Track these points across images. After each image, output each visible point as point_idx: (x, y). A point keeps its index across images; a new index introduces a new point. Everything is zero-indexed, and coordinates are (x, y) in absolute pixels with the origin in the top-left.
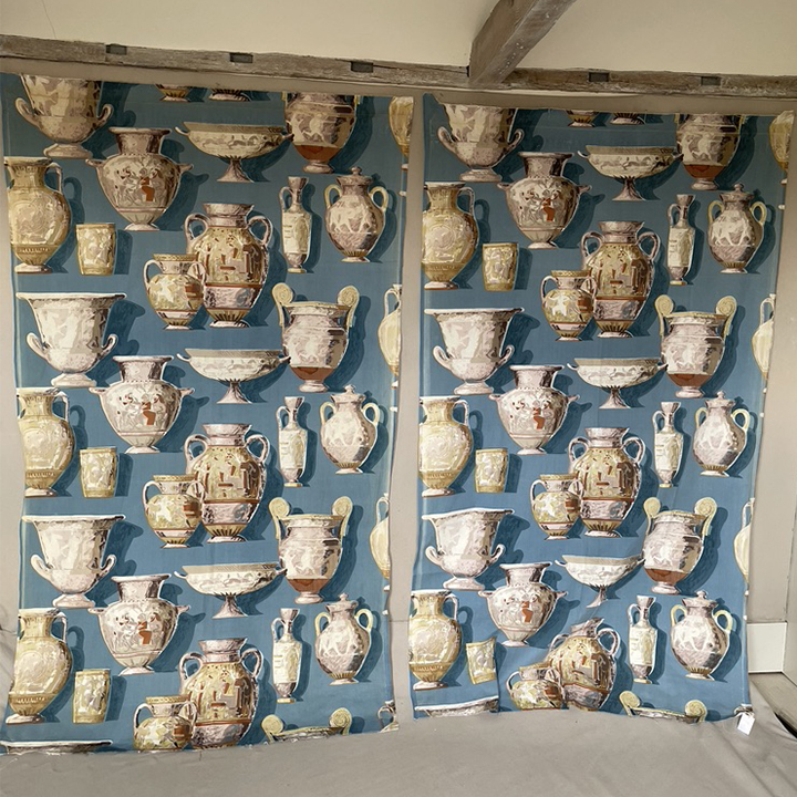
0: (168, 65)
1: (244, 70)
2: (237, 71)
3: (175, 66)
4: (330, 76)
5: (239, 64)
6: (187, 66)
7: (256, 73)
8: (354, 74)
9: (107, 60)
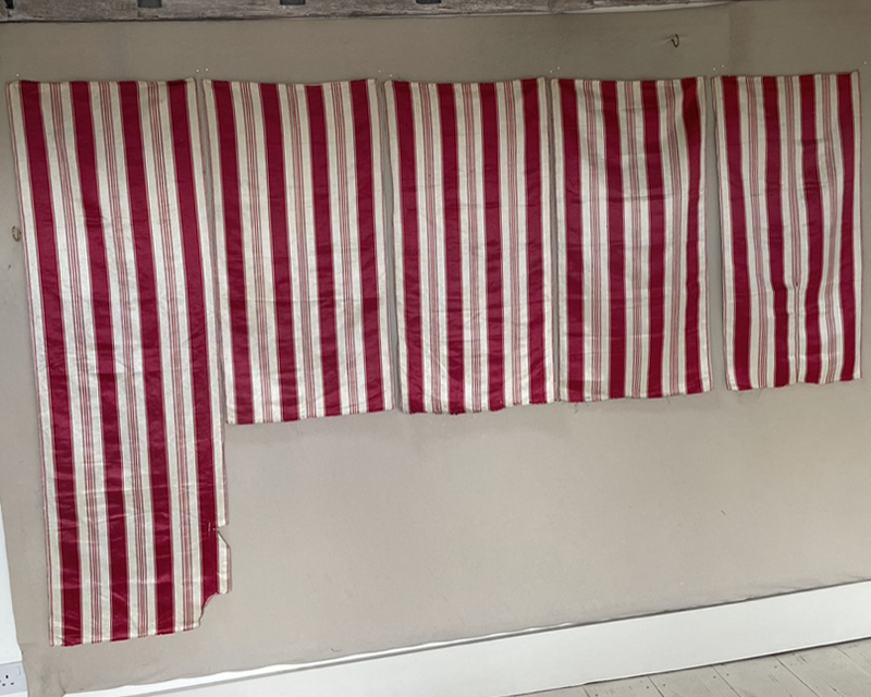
0: (210, 15)
1: (296, 13)
2: (288, 17)
3: (218, 14)
4: (393, 12)
5: (291, 7)
6: (232, 14)
7: (311, 15)
8: (420, 6)
9: (139, 15)
